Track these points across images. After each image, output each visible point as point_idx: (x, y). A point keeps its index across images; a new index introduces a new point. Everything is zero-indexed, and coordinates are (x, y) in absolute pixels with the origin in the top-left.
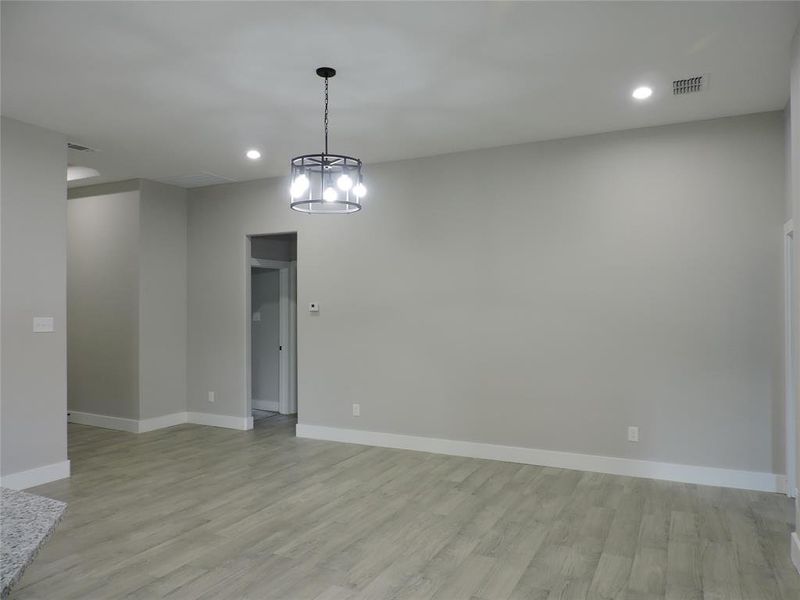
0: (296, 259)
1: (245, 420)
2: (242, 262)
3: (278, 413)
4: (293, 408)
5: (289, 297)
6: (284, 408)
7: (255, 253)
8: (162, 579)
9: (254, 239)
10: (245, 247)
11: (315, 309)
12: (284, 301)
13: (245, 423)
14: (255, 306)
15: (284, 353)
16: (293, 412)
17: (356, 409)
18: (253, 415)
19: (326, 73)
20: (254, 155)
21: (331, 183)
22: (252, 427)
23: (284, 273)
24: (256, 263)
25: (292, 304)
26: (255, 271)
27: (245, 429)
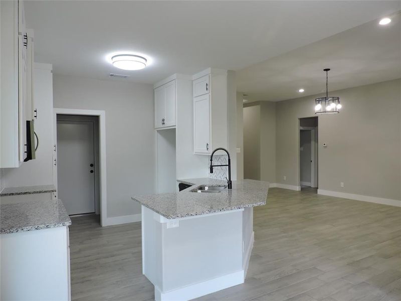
0: (317, 126)
1: (298, 187)
2: (296, 128)
3: (310, 187)
4: (316, 184)
5: (315, 141)
6: (313, 185)
7: (301, 125)
8: (279, 218)
9: (301, 119)
10: (298, 122)
11: (325, 146)
12: (313, 143)
13: (298, 188)
14: (301, 145)
15: (313, 163)
16: (316, 187)
17: (342, 184)
18: (301, 185)
19: (327, 70)
20: (302, 91)
21: (329, 104)
22: (300, 190)
23: (313, 131)
24: (302, 128)
25: (316, 144)
26: (301, 131)
27: (298, 190)
